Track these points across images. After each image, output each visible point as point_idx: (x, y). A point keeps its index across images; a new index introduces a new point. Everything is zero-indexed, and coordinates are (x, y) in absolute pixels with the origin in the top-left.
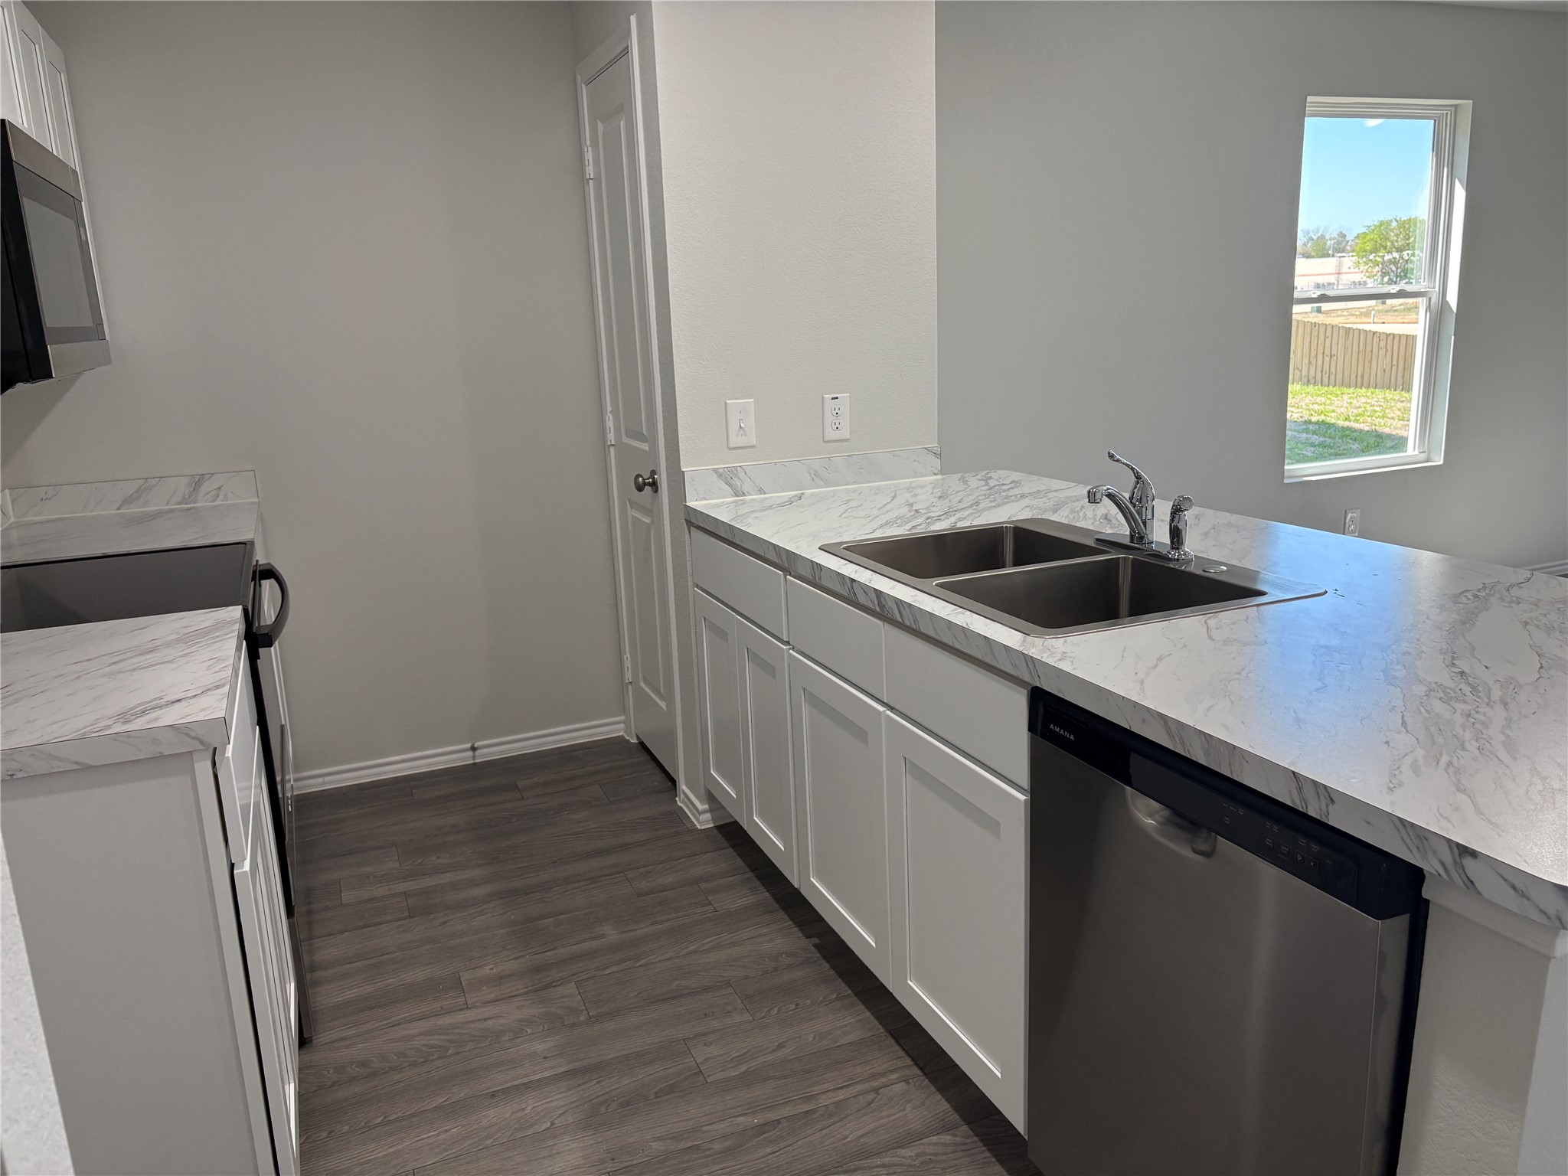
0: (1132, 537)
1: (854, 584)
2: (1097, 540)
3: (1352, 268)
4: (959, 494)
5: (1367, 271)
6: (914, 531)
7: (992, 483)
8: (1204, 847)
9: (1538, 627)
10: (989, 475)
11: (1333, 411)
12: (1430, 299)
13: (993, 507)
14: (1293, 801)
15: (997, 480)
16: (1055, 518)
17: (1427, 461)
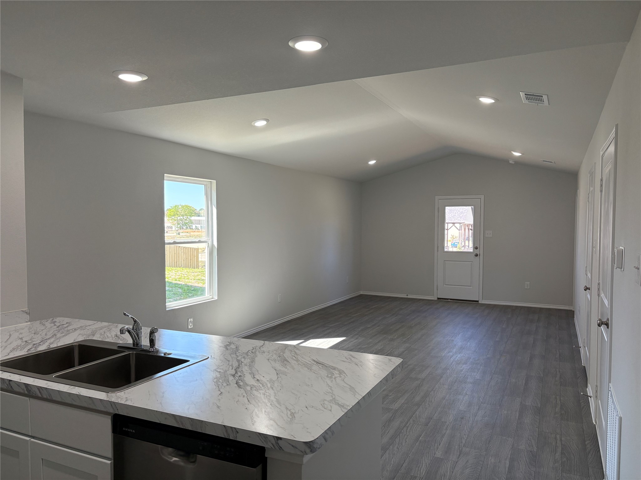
0: (134, 344)
1: (11, 382)
2: (118, 347)
3: (167, 221)
4: (43, 331)
5: (172, 223)
6: (30, 352)
7: (58, 324)
8: (193, 460)
9: (272, 360)
10: (54, 320)
11: (170, 277)
12: (209, 243)
13: (64, 336)
14: (224, 436)
15: (59, 322)
16: (95, 338)
17: (212, 298)
